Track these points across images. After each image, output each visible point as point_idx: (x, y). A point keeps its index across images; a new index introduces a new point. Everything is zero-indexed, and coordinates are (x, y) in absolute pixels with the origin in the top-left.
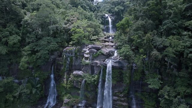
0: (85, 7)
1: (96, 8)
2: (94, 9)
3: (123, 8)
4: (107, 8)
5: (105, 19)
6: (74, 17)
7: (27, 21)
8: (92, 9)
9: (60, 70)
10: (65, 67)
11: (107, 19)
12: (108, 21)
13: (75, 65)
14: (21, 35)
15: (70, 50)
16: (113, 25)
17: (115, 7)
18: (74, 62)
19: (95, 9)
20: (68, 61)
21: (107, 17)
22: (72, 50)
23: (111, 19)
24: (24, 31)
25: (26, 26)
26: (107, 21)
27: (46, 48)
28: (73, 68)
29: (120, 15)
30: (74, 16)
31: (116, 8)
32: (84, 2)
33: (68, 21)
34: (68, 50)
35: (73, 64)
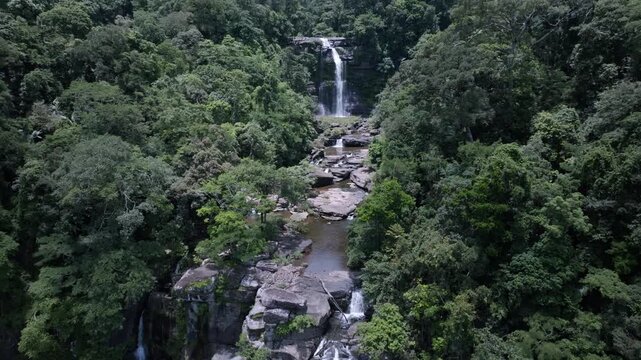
0: (249, 31)
1: (288, 23)
2: (282, 27)
3: (382, 25)
4: (327, 10)
5: (319, 61)
6: (208, 145)
7: (34, 180)
8: (275, 29)
9: (167, 337)
10: (183, 330)
11: (328, 59)
12: (333, 64)
13: (217, 329)
14: (16, 226)
15: (196, 288)
16: (348, 79)
17: (357, 15)
18: (212, 319)
19: (287, 27)
20: (192, 311)
21: (329, 51)
22: (203, 287)
23: (342, 59)
24: (28, 215)
25: (31, 197)
26: (326, 64)
27: (112, 297)
28: (212, 337)
29: (374, 46)
30: (207, 139)
31: (358, 21)
32: (247, 12)
33: (188, 157)
34: (191, 289)
35: (211, 324)
